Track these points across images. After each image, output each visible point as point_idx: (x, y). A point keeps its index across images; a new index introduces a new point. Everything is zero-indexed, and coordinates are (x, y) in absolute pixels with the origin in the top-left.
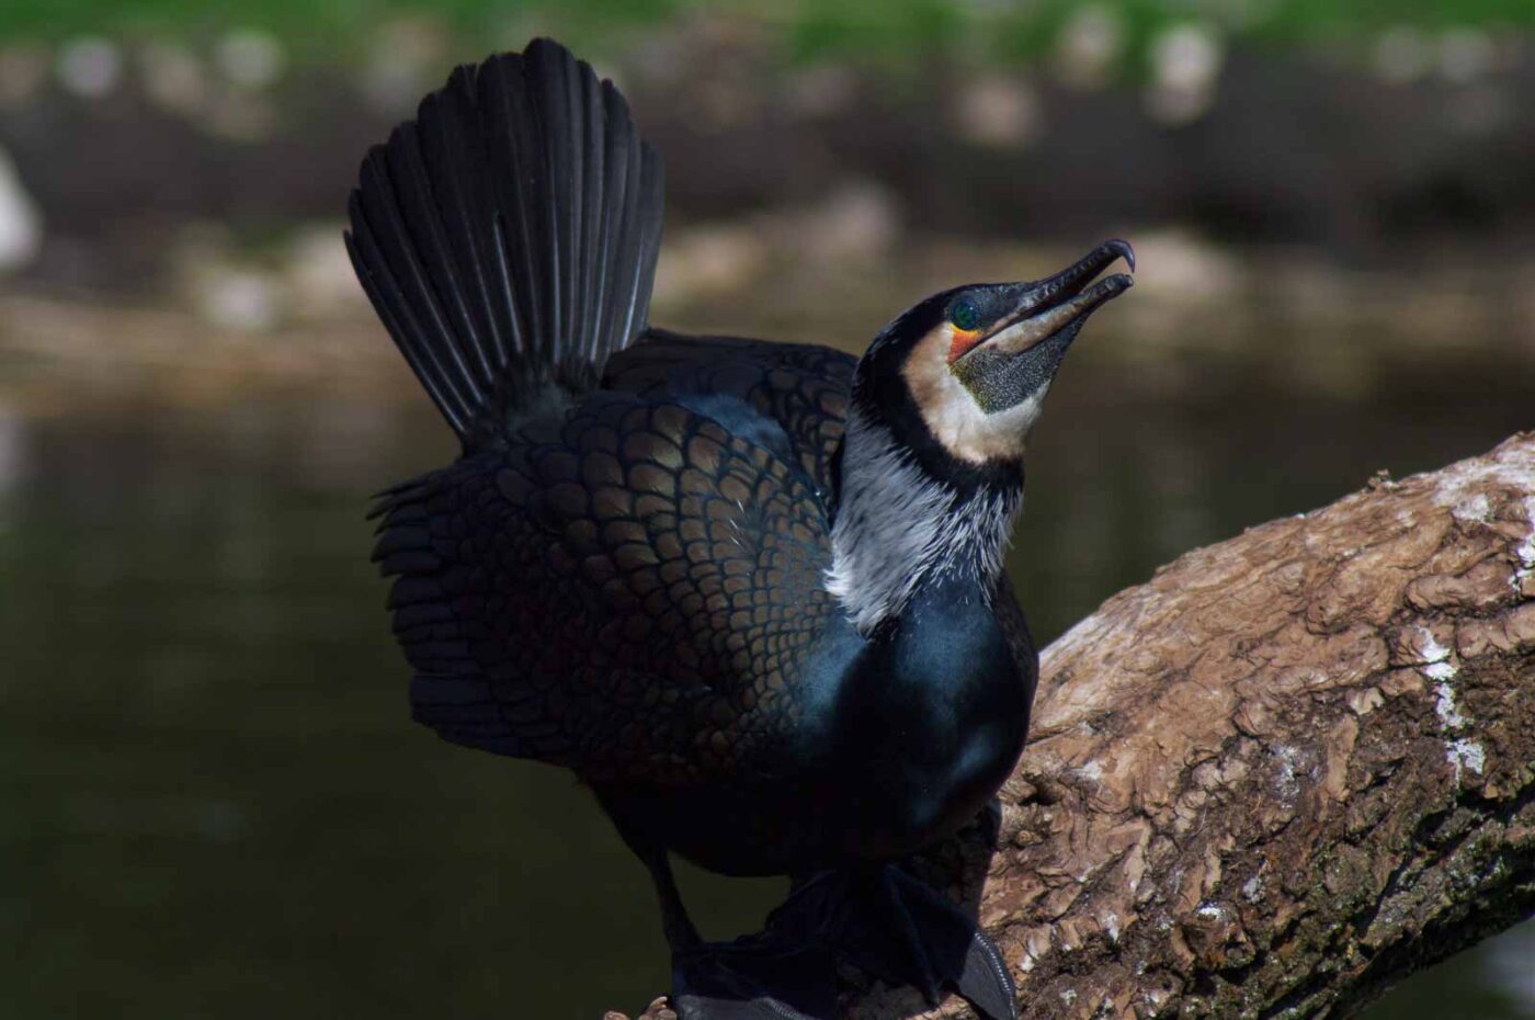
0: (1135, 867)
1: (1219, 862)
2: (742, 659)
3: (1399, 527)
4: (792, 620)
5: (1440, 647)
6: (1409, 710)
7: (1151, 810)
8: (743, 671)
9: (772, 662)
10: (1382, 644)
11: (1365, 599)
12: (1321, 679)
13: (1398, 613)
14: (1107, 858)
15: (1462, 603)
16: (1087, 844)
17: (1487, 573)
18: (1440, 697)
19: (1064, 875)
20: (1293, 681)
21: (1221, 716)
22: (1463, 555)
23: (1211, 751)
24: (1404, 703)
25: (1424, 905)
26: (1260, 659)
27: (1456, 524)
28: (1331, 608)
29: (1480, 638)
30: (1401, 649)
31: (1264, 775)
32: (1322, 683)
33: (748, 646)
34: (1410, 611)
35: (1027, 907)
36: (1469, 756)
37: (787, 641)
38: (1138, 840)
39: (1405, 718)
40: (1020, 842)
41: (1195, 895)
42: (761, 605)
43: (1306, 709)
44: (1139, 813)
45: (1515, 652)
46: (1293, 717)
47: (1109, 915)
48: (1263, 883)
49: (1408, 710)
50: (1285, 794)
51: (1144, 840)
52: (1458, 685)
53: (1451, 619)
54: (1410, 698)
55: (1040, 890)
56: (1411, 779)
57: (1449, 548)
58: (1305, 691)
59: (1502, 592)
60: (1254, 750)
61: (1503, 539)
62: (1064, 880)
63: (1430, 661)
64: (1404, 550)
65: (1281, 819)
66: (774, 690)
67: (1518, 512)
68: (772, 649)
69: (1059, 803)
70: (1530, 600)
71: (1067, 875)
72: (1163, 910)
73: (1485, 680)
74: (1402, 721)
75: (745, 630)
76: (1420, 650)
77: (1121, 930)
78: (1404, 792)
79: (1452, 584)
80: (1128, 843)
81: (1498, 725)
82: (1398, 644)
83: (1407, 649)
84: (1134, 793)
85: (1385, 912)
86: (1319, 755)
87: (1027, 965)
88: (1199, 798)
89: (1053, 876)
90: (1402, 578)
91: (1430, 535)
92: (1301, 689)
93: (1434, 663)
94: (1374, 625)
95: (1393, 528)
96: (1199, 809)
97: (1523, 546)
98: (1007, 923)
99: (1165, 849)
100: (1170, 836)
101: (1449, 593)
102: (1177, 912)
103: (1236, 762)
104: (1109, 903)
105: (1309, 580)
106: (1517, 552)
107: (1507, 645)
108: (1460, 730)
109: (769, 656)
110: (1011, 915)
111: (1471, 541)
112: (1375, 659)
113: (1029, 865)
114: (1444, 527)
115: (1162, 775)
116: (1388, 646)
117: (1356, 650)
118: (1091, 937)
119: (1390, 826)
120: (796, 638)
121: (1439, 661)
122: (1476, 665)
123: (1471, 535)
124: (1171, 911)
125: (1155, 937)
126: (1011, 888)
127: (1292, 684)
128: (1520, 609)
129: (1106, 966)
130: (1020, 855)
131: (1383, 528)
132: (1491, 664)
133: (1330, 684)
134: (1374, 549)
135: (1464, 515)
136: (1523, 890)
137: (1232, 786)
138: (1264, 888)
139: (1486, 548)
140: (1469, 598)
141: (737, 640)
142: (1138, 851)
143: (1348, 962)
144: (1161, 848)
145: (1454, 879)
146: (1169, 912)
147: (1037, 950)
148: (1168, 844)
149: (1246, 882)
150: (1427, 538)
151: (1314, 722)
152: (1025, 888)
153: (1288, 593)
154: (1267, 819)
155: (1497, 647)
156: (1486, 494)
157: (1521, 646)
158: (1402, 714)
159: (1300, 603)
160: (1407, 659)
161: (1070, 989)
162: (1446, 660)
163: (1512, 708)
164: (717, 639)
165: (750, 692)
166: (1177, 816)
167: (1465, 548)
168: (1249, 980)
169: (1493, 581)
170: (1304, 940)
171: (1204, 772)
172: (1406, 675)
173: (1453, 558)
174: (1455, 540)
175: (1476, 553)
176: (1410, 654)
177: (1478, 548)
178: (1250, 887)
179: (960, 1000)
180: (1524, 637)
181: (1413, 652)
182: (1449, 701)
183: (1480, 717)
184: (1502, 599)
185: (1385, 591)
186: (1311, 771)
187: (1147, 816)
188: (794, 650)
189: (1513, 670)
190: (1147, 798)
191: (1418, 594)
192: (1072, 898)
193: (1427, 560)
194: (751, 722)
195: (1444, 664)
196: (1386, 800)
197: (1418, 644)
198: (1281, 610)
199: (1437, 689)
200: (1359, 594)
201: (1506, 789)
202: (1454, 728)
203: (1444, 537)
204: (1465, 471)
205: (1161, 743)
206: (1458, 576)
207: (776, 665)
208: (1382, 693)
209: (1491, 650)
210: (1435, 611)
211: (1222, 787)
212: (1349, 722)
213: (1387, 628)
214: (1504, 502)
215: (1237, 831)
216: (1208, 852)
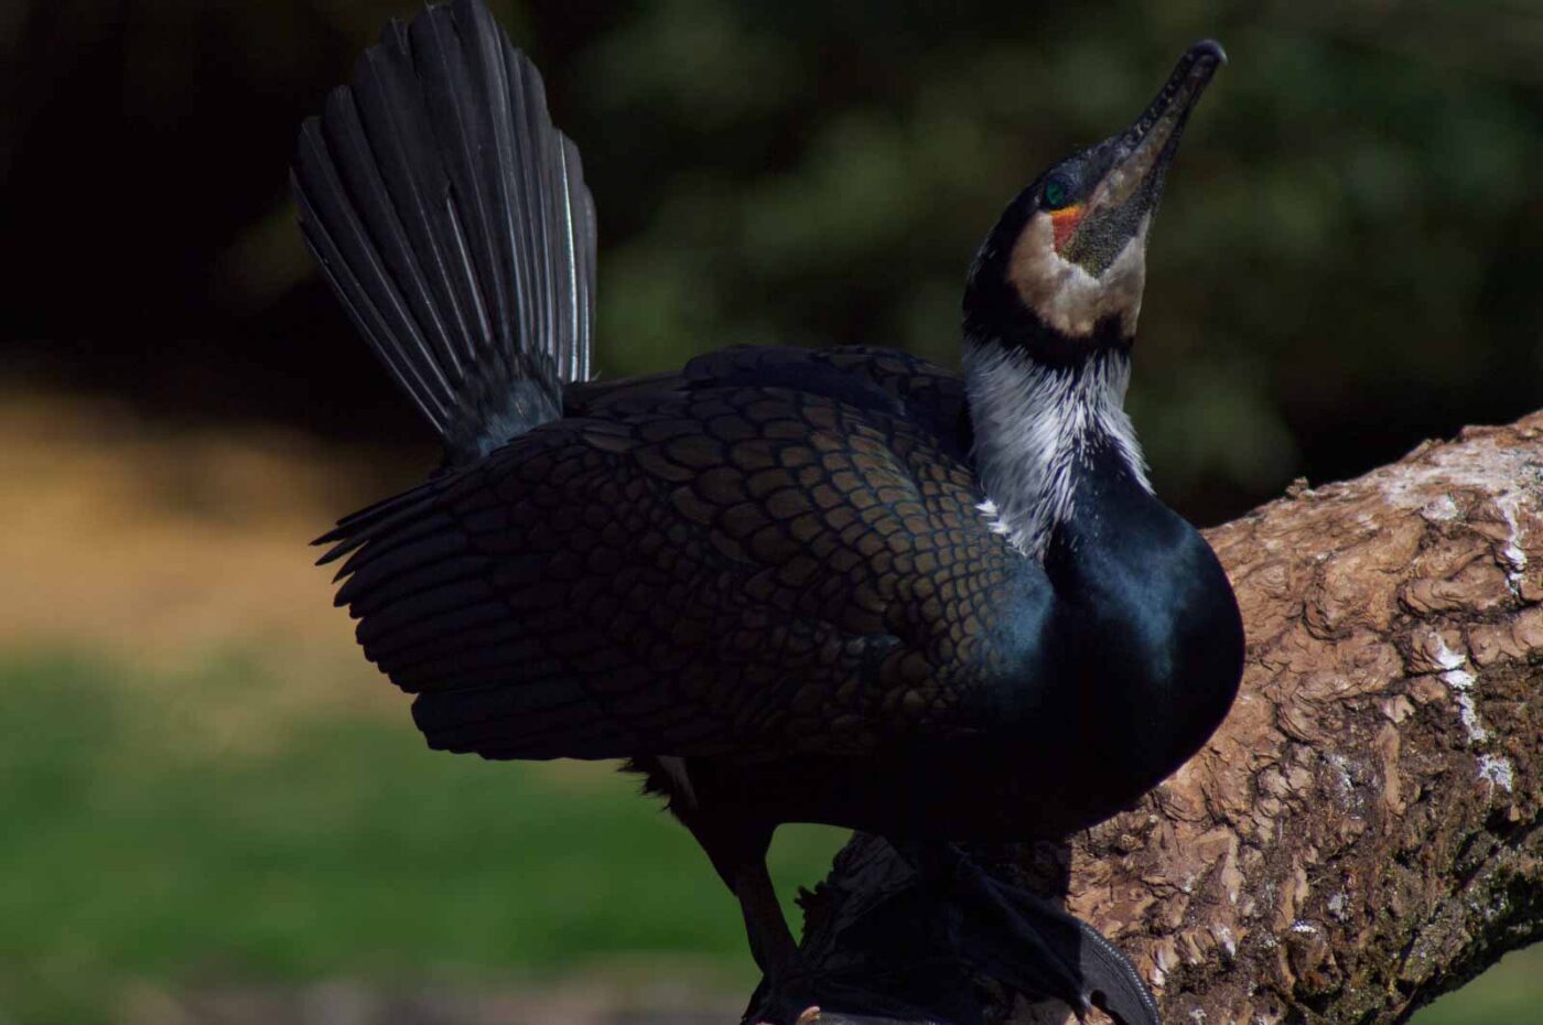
0: (1232, 878)
1: (1305, 877)
2: (931, 608)
3: (1364, 530)
4: (978, 559)
5: (1453, 654)
6: (1437, 720)
7: (1234, 818)
8: (937, 619)
9: (965, 607)
10: (1394, 651)
11: (1360, 603)
12: (1344, 685)
13: (1397, 618)
14: (1203, 868)
15: (1463, 608)
16: (1180, 853)
17: (1480, 575)
18: (1462, 707)
19: (1169, 885)
20: (1319, 686)
21: (1263, 722)
22: (1447, 558)
23: (1270, 757)
24: (1432, 713)
25: (1449, 940)
26: (1276, 665)
27: (1431, 525)
28: (1330, 611)
29: (1492, 645)
30: (1416, 656)
31: (1328, 784)
32: (1346, 690)
33: (937, 590)
34: (1408, 613)
35: (1141, 918)
36: (1498, 772)
37: (978, 582)
38: (1227, 849)
39: (1432, 729)
40: (1123, 847)
41: (1288, 909)
42: (944, 547)
43: (1341, 716)
44: (1219, 820)
45: (1525, 660)
46: (1331, 724)
47: (1222, 928)
48: (1350, 900)
49: (1433, 720)
50: (1348, 805)
51: (1233, 850)
52: (1476, 694)
53: (1454, 623)
54: (1436, 706)
55: (1149, 900)
56: (1456, 793)
57: (1429, 550)
58: (1335, 697)
59: (1501, 596)
60: (1312, 757)
61: (1486, 540)
62: (1170, 890)
63: (1448, 668)
64: (1381, 553)
65: (1355, 831)
66: (971, 635)
67: (1492, 512)
68: (962, 592)
69: (1143, 807)
70: (1532, 604)
71: (1172, 885)
72: (1262, 926)
73: (1500, 691)
74: (1430, 732)
75: (930, 574)
76: (1435, 656)
77: (1236, 945)
78: (1450, 808)
79: (1447, 587)
80: (1218, 852)
81: (1514, 741)
82: (1412, 649)
83: (1422, 656)
84: (1208, 800)
85: (1419, 945)
86: (1374, 764)
87: (1159, 979)
88: (1273, 806)
89: (1160, 885)
90: (1390, 582)
91: (1405, 537)
92: (1330, 695)
93: (1452, 670)
94: (1376, 631)
95: (1357, 531)
96: (1276, 818)
97: (1508, 548)
98: (1125, 936)
99: (1255, 859)
100: (1256, 846)
101: (1447, 596)
102: (1278, 927)
103: (1298, 770)
104: (1219, 915)
105: (1293, 583)
106: (1504, 554)
107: (1519, 653)
108: (1484, 745)
109: (961, 600)
110: (1126, 926)
111: (1454, 542)
112: (1388, 664)
113: (1135, 872)
114: (1416, 529)
115: (1230, 780)
116: (1400, 652)
117: (1368, 657)
118: (1210, 951)
119: (1439, 846)
120: (987, 577)
121: (1456, 669)
122: (1492, 674)
123: (1453, 536)
124: (1271, 926)
125: (1260, 955)
126: (1119, 898)
127: (1321, 690)
128: (1523, 614)
129: (1219, 985)
130: (1125, 861)
131: (1348, 531)
132: (1504, 673)
133: (1355, 691)
134: (1346, 552)
135: (1435, 515)
136: (1514, 931)
137: (1302, 793)
138: (1351, 904)
139: (1471, 550)
140: (1471, 602)
141: (923, 586)
142: (1231, 860)
143: (1389, 1000)
144: (1251, 859)
145: (1474, 911)
146: (1269, 929)
147: (1166, 962)
148: (1257, 854)
149: (1328, 899)
150: (1402, 541)
151: (1352, 731)
152: (1134, 897)
153: (1277, 597)
154: (1344, 830)
155: (1510, 656)
156: (1449, 494)
157: (1532, 653)
158: (1429, 725)
159: (1292, 607)
160: (1424, 666)
161: (1197, 1008)
162: (1461, 668)
163: (1525, 723)
164: (903, 585)
165: (947, 643)
166: (1257, 825)
167: (1448, 549)
168: (1328, 1011)
169: (1488, 584)
170: (1371, 969)
171: (1269, 779)
172: (1428, 681)
173: (1440, 560)
174: (1435, 542)
175: (1461, 555)
176: (1425, 661)
177: (1463, 550)
178: (1336, 904)
179: (1105, 1015)
180: (1533, 645)
181: (1428, 658)
182: (1471, 712)
183: (1498, 730)
184: (1503, 603)
185: (1377, 595)
186: (1370, 781)
187: (1231, 825)
188: (986, 592)
189: (1522, 680)
190: (1225, 804)
191: (1414, 597)
192: (1182, 909)
193: (1408, 564)
194: (951, 674)
195: (1460, 672)
196: (1434, 816)
197: (1432, 650)
198: (1275, 614)
199: (1457, 699)
200: (1354, 597)
201: (1527, 811)
202: (1478, 741)
203: (1421, 540)
204: (1403, 475)
205: (1216, 748)
206: (1450, 579)
207: (969, 609)
208: (1412, 700)
209: (1502, 657)
210: (1437, 616)
211: (1293, 795)
212: (1389, 729)
213: (1390, 634)
214: (1473, 503)
215: (1320, 843)
216: (1295, 864)
